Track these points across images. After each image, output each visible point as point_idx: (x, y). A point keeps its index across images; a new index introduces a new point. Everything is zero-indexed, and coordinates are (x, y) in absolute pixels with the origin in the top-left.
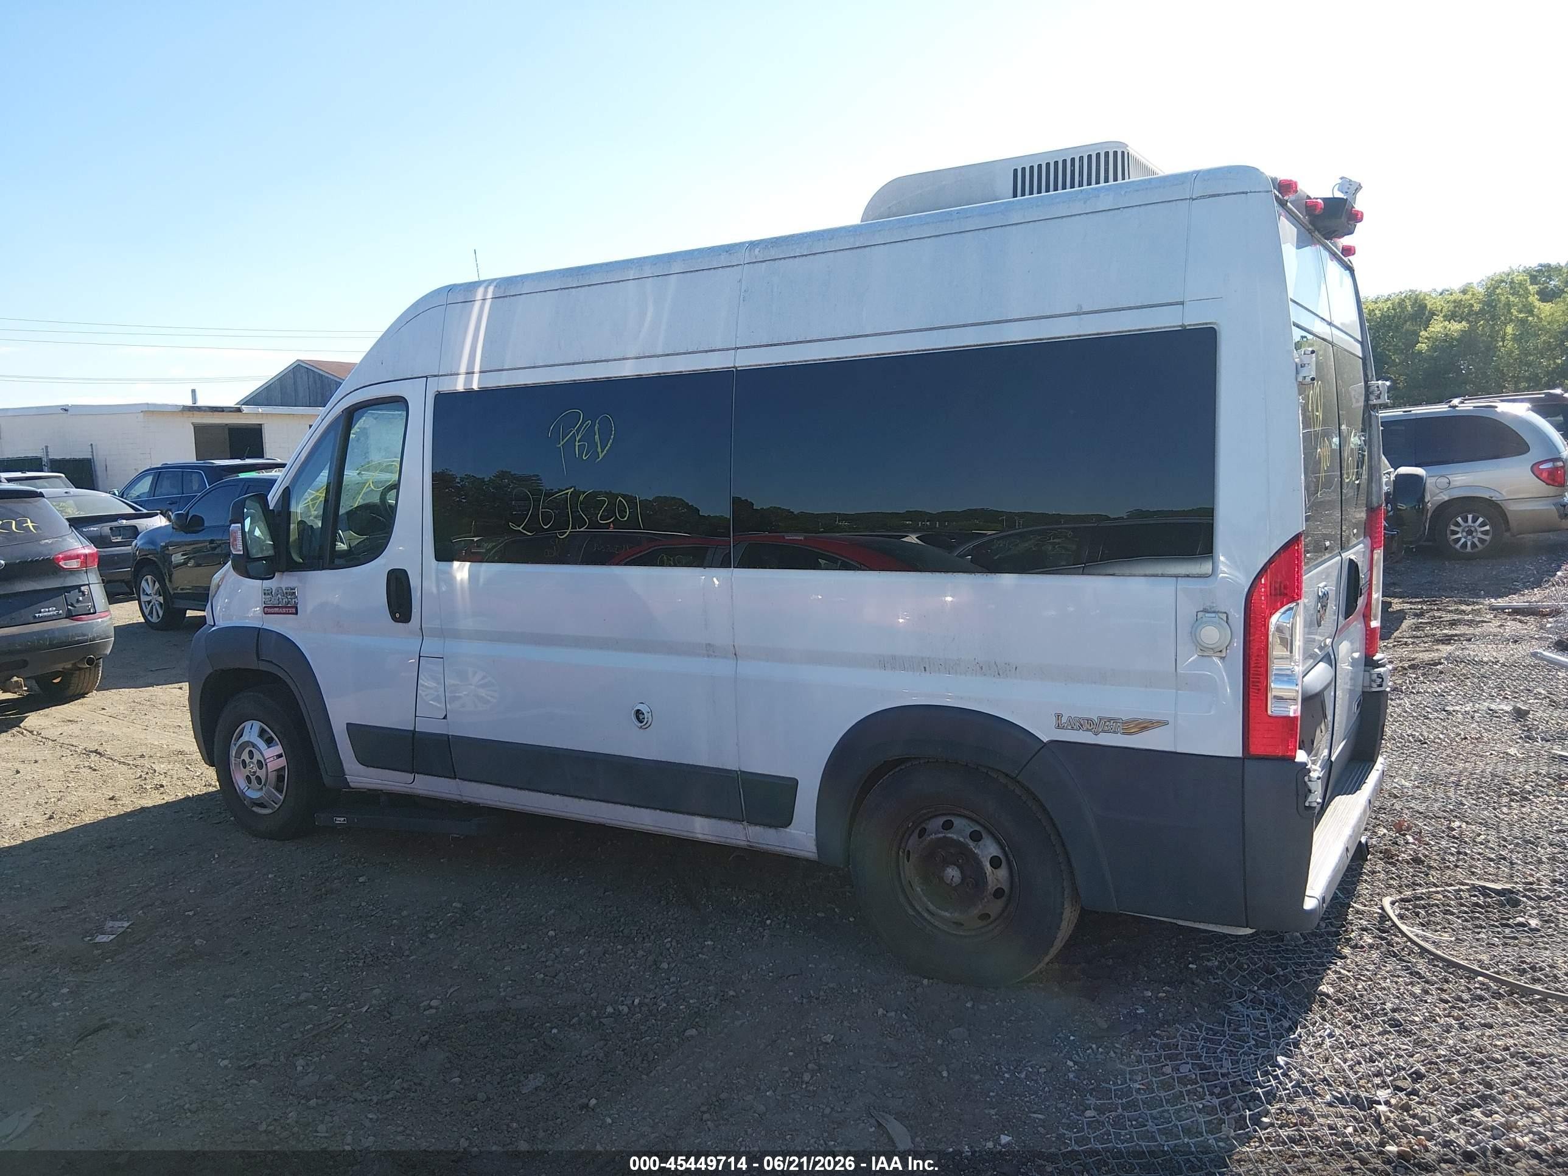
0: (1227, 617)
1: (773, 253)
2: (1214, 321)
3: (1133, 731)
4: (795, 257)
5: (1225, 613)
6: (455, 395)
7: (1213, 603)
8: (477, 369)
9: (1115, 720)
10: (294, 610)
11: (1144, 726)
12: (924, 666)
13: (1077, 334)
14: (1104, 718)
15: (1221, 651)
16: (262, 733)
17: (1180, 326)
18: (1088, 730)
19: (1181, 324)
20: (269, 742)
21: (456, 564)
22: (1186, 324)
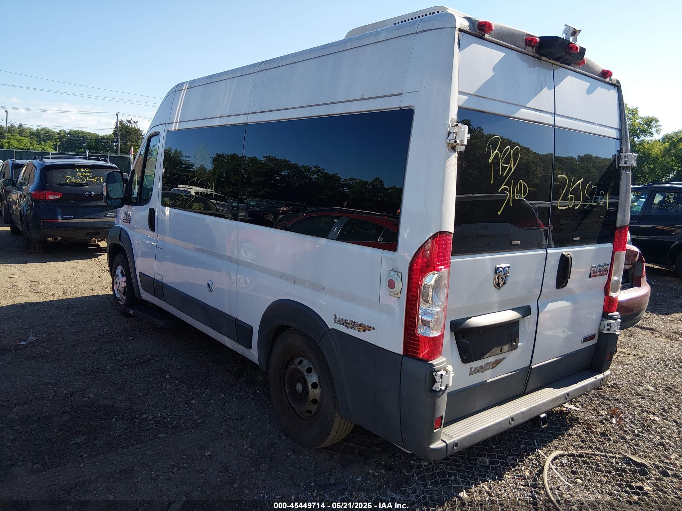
0: (401, 275)
1: (267, 66)
2: (412, 105)
3: (361, 330)
4: (273, 68)
5: (401, 273)
6: (172, 131)
7: (396, 266)
8: (178, 121)
9: (355, 323)
10: (129, 222)
11: (365, 328)
12: (294, 280)
13: (360, 110)
14: (352, 321)
15: (398, 294)
16: (122, 272)
17: (399, 108)
18: (345, 326)
19: (399, 106)
20: (123, 276)
21: (167, 208)
22: (401, 106)
